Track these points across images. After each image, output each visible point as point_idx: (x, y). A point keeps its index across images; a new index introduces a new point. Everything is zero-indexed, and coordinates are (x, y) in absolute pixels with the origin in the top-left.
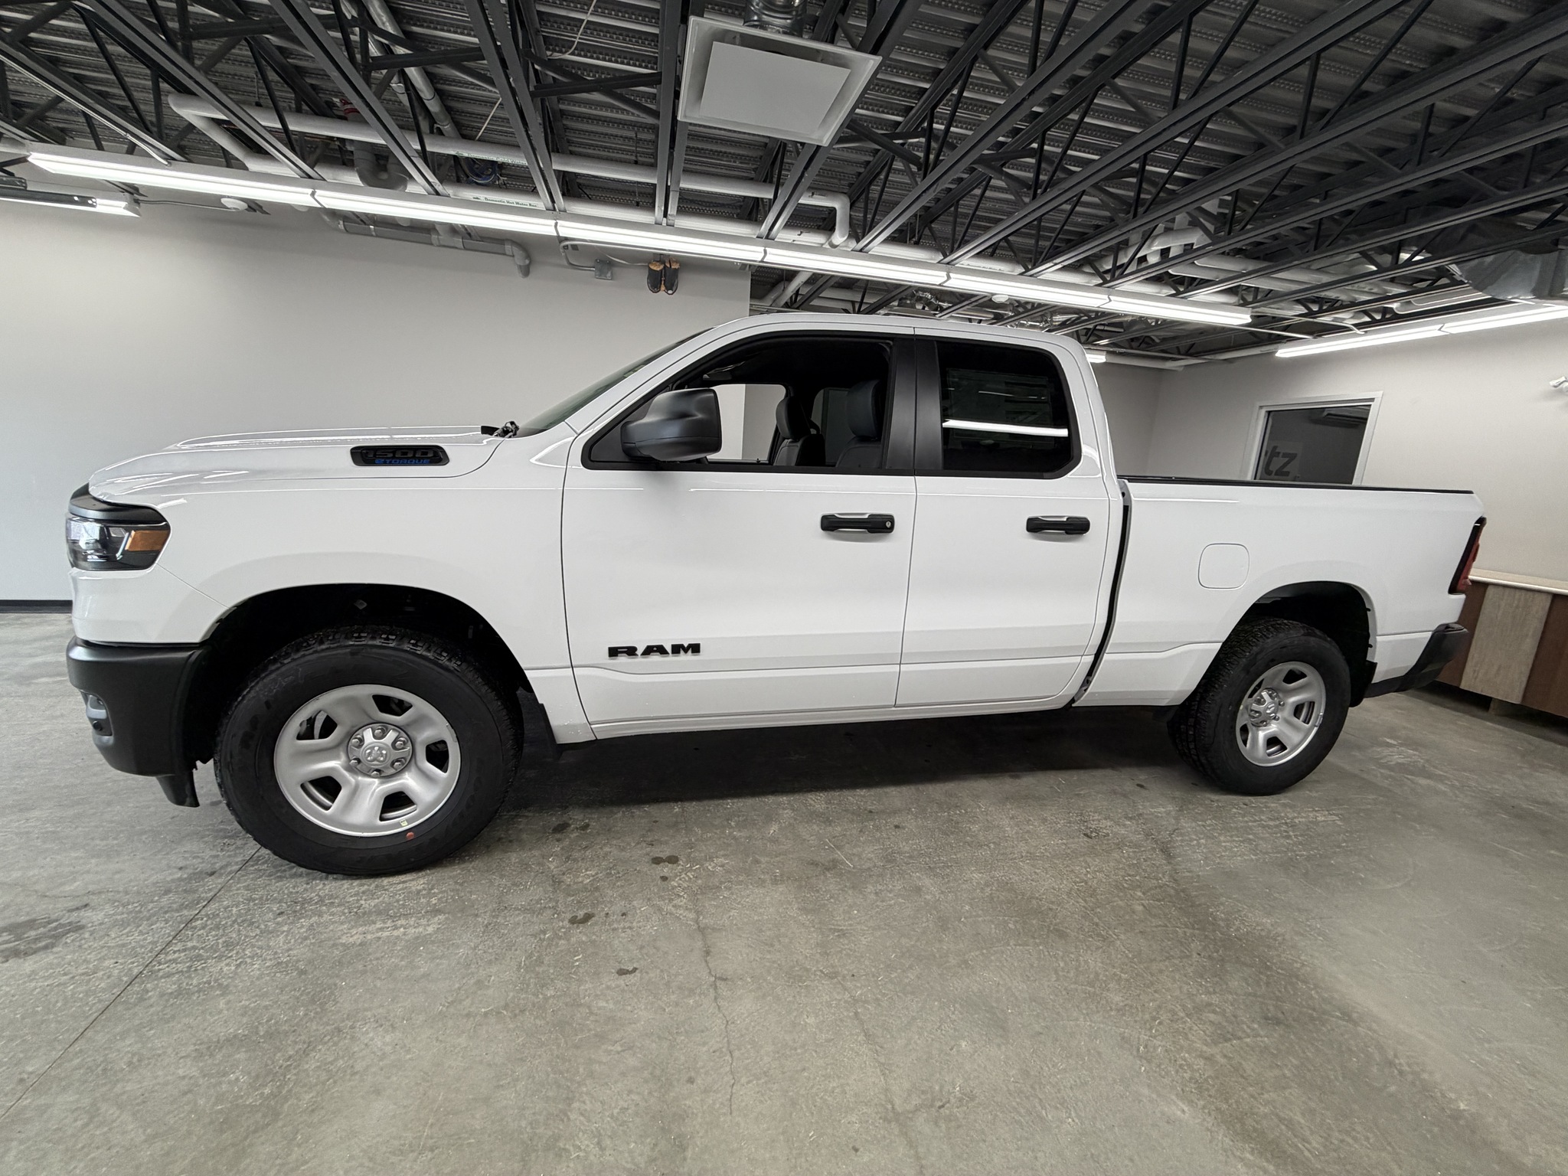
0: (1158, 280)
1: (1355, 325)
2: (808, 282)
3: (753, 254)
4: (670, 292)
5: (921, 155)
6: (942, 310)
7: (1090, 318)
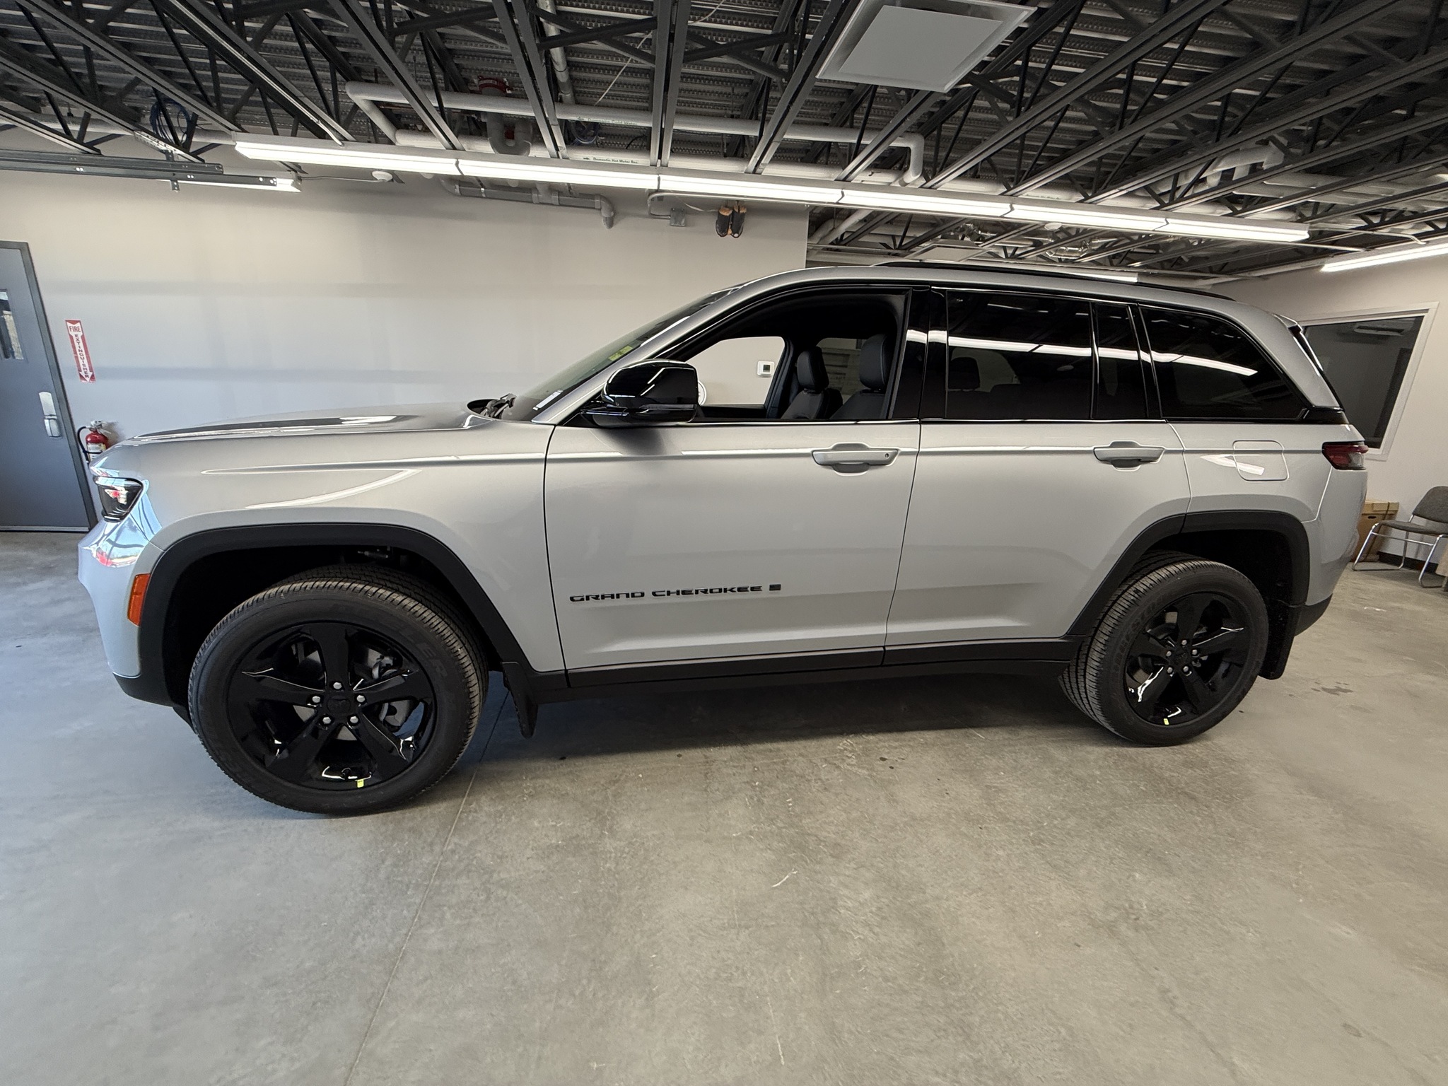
0: (1216, 202)
1: (1418, 236)
2: (865, 220)
3: (828, 196)
4: (736, 235)
5: (1015, 93)
6: (984, 239)
7: (1133, 242)
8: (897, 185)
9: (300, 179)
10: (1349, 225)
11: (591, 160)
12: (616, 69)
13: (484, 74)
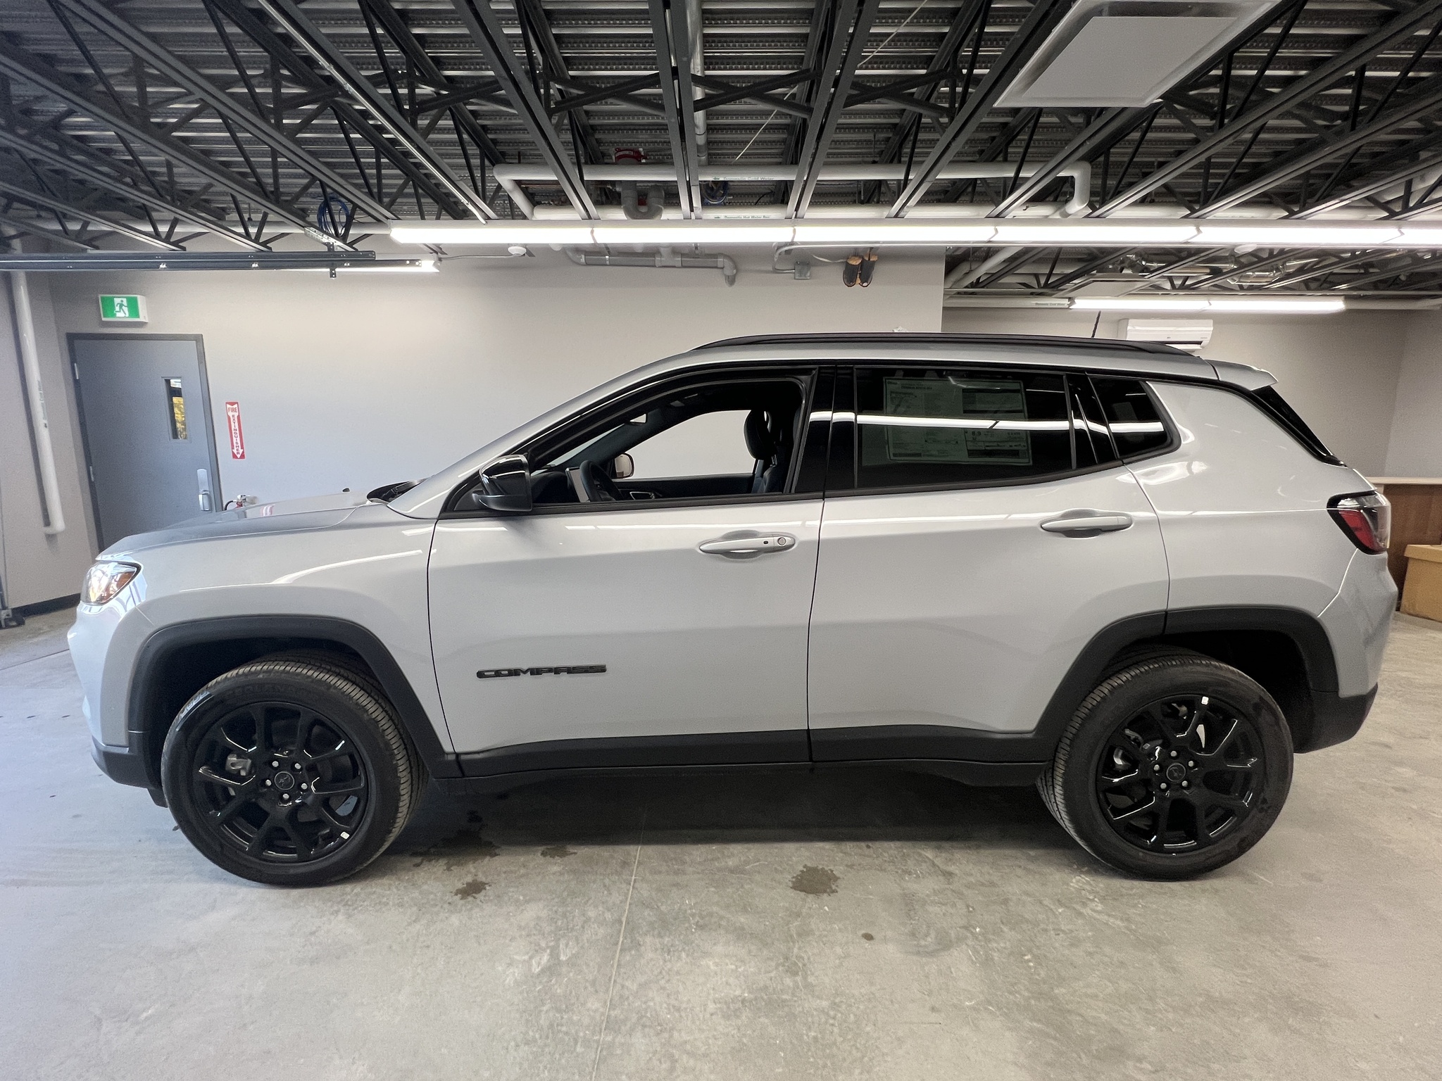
2: (1012, 258)
3: (982, 234)
4: (865, 284)
6: (1148, 271)
7: (1342, 260)
8: (1057, 216)
9: (440, 259)
11: (721, 217)
12: (758, 126)
13: (620, 146)
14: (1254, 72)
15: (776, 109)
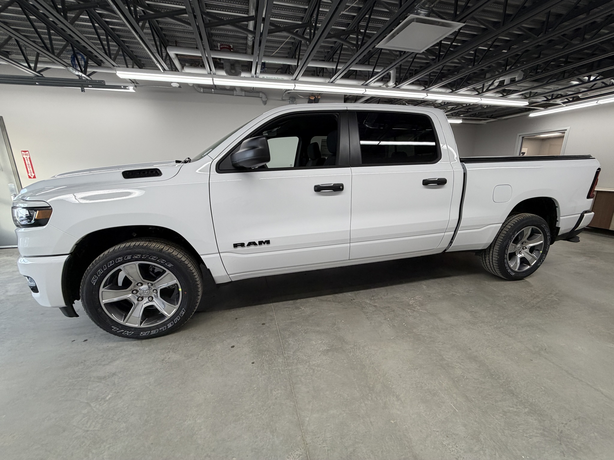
8: (384, 86)
9: (136, 86)
10: (541, 100)
11: (265, 78)
12: (281, 42)
13: (222, 43)
14: (449, 43)
15: (291, 36)
